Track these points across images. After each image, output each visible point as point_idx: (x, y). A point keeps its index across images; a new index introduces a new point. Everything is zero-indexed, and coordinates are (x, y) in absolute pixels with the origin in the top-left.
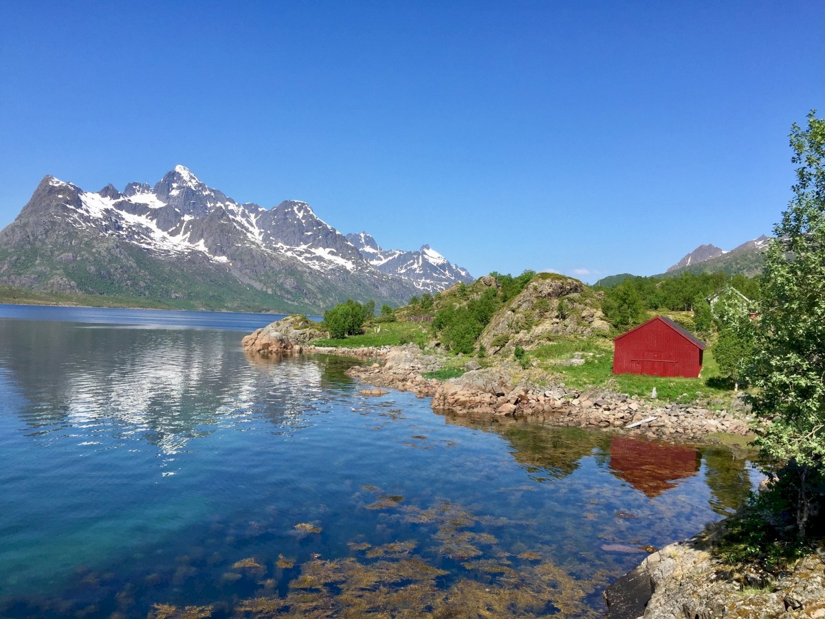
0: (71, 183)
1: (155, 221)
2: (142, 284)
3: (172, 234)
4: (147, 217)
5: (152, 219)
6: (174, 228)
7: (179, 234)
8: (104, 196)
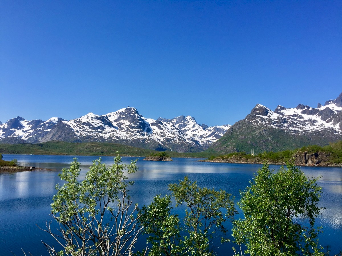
0: (280, 106)
1: (320, 117)
2: (271, 147)
3: (327, 122)
4: (317, 116)
5: (319, 116)
6: (329, 119)
7: (332, 121)
8: (298, 109)
